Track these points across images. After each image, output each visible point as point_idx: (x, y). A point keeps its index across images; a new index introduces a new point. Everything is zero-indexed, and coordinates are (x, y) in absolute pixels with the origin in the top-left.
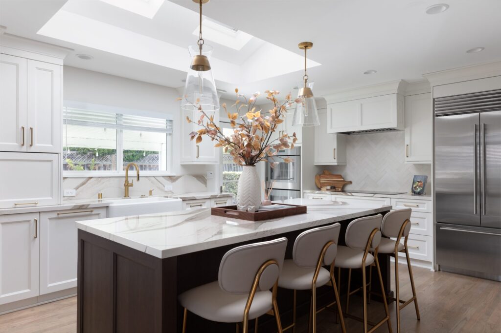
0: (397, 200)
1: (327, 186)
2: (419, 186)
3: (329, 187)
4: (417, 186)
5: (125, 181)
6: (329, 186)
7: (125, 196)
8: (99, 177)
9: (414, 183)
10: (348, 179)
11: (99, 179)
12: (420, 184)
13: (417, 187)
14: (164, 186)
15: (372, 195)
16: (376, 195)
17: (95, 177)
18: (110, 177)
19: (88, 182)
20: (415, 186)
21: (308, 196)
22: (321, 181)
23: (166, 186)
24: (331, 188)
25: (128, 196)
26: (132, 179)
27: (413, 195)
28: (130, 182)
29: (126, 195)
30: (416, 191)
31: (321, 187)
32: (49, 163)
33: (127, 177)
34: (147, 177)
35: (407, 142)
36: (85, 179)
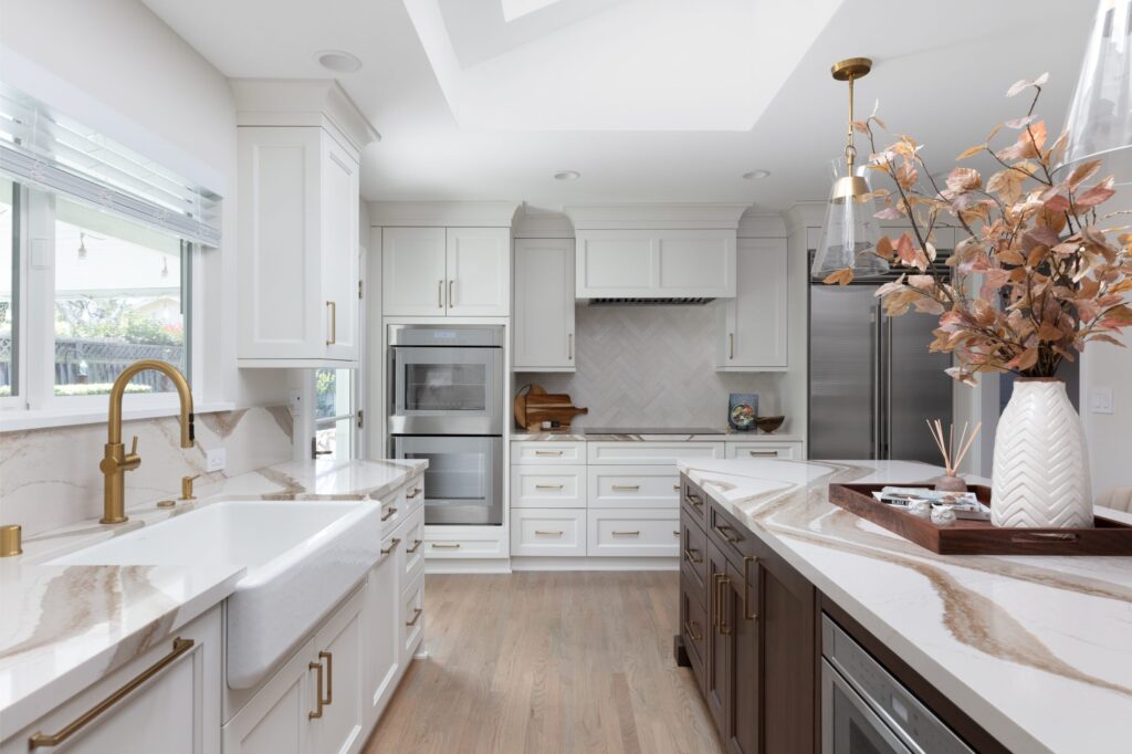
0: (738, 444)
1: (541, 421)
2: (746, 415)
3: (547, 425)
4: (741, 414)
5: (108, 449)
6: (548, 420)
7: (107, 520)
9: (731, 408)
10: (578, 402)
12: (745, 410)
13: (742, 417)
14: (205, 455)
15: (687, 437)
16: (696, 438)
20: (734, 414)
21: (523, 448)
22: (529, 411)
24: (552, 426)
27: (732, 433)
30: (739, 424)
31: (527, 424)
33: (115, 422)
34: (157, 420)
35: (730, 328)
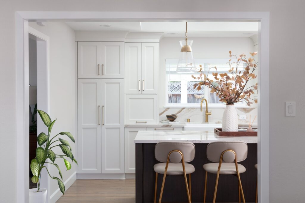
5: (206, 111)
8: (189, 108)
11: (189, 109)
17: (187, 108)
18: (196, 108)
19: (183, 111)
23: (240, 116)
25: (208, 122)
26: (211, 109)
28: (209, 111)
29: (206, 121)
32: (152, 100)
36: (180, 109)
